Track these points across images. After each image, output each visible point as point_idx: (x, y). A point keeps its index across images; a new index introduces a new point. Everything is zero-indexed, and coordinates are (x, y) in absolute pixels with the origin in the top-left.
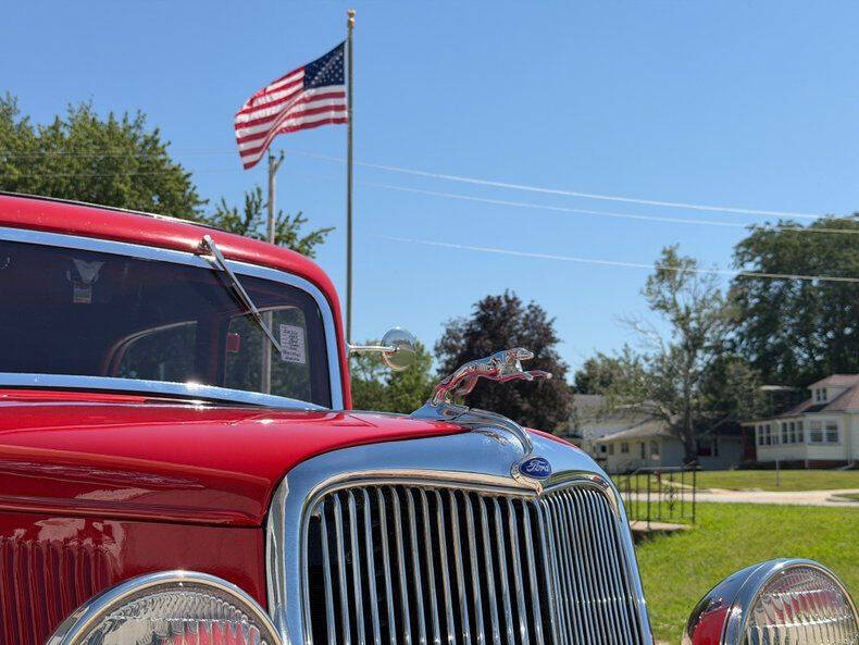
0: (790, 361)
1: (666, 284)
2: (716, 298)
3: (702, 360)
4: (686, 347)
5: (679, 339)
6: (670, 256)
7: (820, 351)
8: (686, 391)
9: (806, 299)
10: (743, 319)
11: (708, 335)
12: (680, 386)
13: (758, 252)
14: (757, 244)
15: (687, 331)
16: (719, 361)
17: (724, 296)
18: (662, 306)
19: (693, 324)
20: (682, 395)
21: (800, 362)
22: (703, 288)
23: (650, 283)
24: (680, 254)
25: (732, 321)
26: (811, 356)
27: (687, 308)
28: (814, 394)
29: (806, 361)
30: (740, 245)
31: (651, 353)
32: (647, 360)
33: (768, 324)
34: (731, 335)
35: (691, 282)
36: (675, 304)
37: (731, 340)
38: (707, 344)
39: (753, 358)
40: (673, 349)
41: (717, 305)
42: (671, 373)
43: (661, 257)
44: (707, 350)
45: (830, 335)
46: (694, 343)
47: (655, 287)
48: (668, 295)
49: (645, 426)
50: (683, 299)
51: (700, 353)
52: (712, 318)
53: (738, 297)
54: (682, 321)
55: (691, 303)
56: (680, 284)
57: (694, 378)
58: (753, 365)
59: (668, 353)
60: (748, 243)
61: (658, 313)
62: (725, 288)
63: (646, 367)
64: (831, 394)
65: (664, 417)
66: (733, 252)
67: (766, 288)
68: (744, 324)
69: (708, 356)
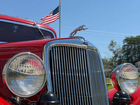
0: (132, 59)
1: (112, 46)
2: (120, 49)
3: (118, 59)
4: (115, 57)
5: (114, 55)
6: (112, 42)
7: (137, 57)
8: (115, 64)
9: (135, 49)
10: (124, 52)
11: (118, 55)
12: (114, 63)
13: (127, 41)
14: (127, 40)
15: (115, 54)
16: (120, 59)
17: (121, 48)
18: (111, 50)
19: (116, 53)
20: (114, 65)
21: (134, 59)
22: (118, 47)
23: (109, 46)
24: (114, 42)
25: (122, 52)
26: (135, 58)
27: (115, 50)
28: (136, 65)
29: (135, 59)
30: (124, 40)
31: (109, 58)
32: (108, 59)
33: (128, 53)
34: (122, 55)
35: (116, 46)
36: (113, 50)
37: (122, 56)
38: (118, 56)
39: (126, 59)
40: (113, 57)
41: (120, 50)
42: (112, 61)
43: (111, 42)
44: (118, 57)
45: (139, 55)
46: (116, 56)
47: (110, 47)
48: (112, 48)
49: (108, 70)
50: (114, 49)
51: (117, 58)
52: (119, 52)
53: (124, 49)
54: (114, 52)
55: (116, 49)
56: (114, 46)
57: (116, 62)
58: (126, 60)
59: (112, 58)
60: (125, 40)
61: (110, 51)
62: (121, 47)
63: (108, 60)
64: (139, 64)
65: (111, 68)
66: (123, 41)
67: (128, 47)
68: (125, 53)
69: (118, 58)
